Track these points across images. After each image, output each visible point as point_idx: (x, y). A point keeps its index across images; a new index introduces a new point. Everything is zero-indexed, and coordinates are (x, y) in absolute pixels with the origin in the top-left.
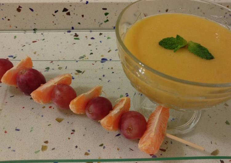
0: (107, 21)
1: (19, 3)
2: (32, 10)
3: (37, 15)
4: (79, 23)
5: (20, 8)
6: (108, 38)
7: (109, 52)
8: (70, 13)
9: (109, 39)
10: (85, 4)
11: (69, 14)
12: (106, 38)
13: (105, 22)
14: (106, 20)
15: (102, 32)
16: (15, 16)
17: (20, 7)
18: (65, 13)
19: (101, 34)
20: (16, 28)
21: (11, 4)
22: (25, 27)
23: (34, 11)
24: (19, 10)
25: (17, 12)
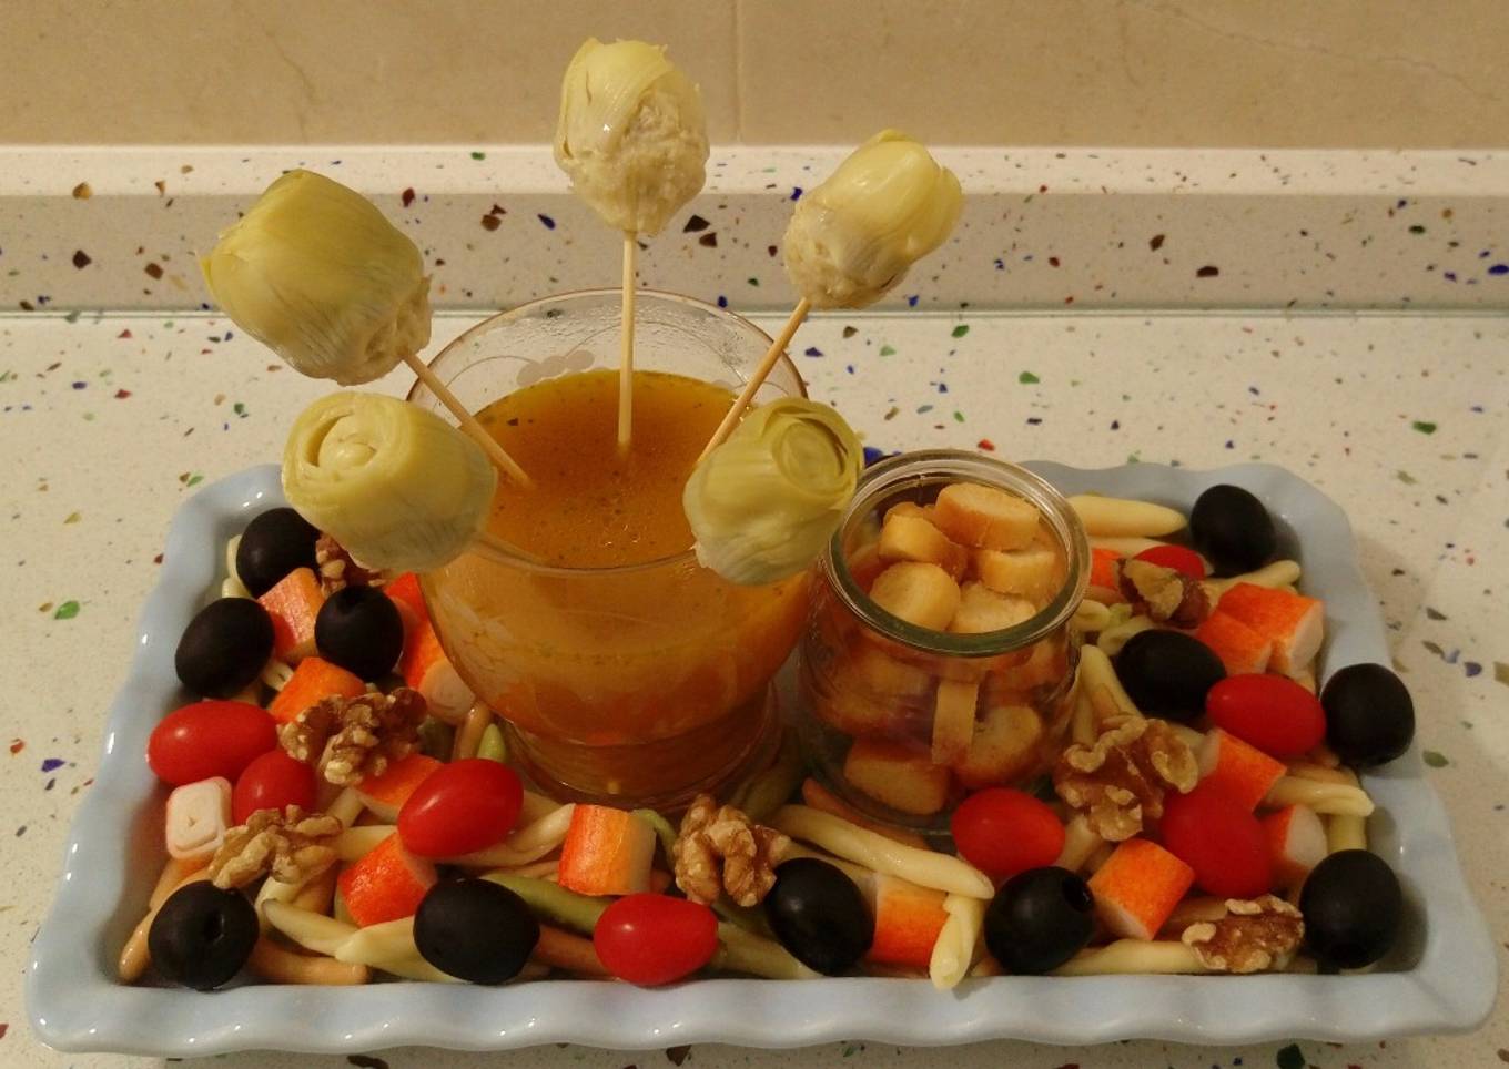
1: (494, 196)
2: (549, 223)
3: (568, 243)
4: (753, 282)
5: (498, 216)
6: (885, 351)
7: (889, 416)
8: (719, 238)
9: (889, 358)
10: (789, 201)
11: (710, 240)
12: (875, 349)
16: (469, 247)
17: (497, 209)
18: (696, 236)
19: (849, 331)
20: (467, 298)
21: (460, 197)
22: (509, 293)
23: (558, 228)
24: (491, 222)
25: (482, 230)
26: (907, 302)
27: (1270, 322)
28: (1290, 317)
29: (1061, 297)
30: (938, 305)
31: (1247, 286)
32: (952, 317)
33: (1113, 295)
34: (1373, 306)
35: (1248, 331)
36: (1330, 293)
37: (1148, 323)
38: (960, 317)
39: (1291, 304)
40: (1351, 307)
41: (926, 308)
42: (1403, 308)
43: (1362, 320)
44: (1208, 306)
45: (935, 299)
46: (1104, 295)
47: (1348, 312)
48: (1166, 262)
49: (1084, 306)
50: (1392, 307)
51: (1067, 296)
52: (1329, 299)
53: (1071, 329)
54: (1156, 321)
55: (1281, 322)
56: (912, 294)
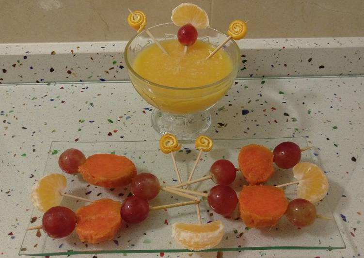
0: (245, 68)
7: (249, 102)
9: (247, 89)
12: (243, 87)
13: (242, 70)
14: (243, 67)
15: (237, 81)
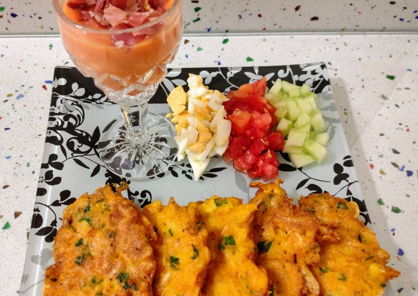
6: (199, 49)
16: (50, 12)
19: (186, 42)
20: (51, 30)
26: (207, 30)
27: (335, 36)
28: (342, 35)
29: (261, 29)
30: (218, 32)
31: (328, 24)
32: (223, 36)
33: (280, 27)
34: (372, 30)
35: (327, 40)
36: (358, 26)
37: (292, 38)
38: (226, 36)
39: (343, 30)
40: (364, 31)
41: (214, 32)
42: (383, 31)
43: (368, 36)
44: (313, 31)
45: (217, 29)
46: (276, 27)
47: (363, 33)
48: (300, 15)
49: (269, 31)
50: (379, 31)
51: (264, 28)
52: (357, 28)
53: (264, 40)
54: (295, 37)
55: (339, 36)
56: (209, 27)
